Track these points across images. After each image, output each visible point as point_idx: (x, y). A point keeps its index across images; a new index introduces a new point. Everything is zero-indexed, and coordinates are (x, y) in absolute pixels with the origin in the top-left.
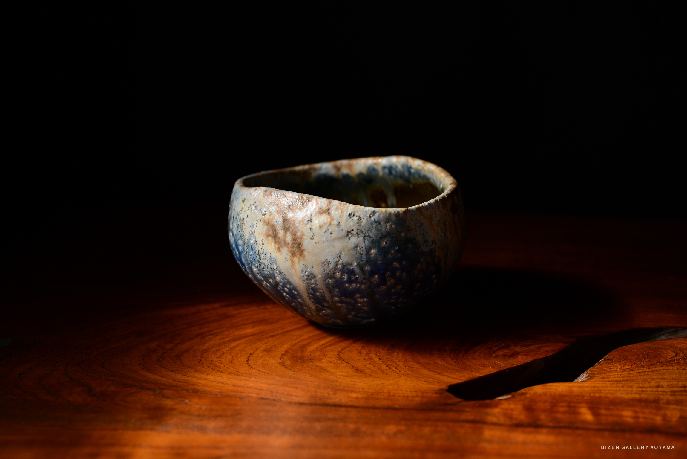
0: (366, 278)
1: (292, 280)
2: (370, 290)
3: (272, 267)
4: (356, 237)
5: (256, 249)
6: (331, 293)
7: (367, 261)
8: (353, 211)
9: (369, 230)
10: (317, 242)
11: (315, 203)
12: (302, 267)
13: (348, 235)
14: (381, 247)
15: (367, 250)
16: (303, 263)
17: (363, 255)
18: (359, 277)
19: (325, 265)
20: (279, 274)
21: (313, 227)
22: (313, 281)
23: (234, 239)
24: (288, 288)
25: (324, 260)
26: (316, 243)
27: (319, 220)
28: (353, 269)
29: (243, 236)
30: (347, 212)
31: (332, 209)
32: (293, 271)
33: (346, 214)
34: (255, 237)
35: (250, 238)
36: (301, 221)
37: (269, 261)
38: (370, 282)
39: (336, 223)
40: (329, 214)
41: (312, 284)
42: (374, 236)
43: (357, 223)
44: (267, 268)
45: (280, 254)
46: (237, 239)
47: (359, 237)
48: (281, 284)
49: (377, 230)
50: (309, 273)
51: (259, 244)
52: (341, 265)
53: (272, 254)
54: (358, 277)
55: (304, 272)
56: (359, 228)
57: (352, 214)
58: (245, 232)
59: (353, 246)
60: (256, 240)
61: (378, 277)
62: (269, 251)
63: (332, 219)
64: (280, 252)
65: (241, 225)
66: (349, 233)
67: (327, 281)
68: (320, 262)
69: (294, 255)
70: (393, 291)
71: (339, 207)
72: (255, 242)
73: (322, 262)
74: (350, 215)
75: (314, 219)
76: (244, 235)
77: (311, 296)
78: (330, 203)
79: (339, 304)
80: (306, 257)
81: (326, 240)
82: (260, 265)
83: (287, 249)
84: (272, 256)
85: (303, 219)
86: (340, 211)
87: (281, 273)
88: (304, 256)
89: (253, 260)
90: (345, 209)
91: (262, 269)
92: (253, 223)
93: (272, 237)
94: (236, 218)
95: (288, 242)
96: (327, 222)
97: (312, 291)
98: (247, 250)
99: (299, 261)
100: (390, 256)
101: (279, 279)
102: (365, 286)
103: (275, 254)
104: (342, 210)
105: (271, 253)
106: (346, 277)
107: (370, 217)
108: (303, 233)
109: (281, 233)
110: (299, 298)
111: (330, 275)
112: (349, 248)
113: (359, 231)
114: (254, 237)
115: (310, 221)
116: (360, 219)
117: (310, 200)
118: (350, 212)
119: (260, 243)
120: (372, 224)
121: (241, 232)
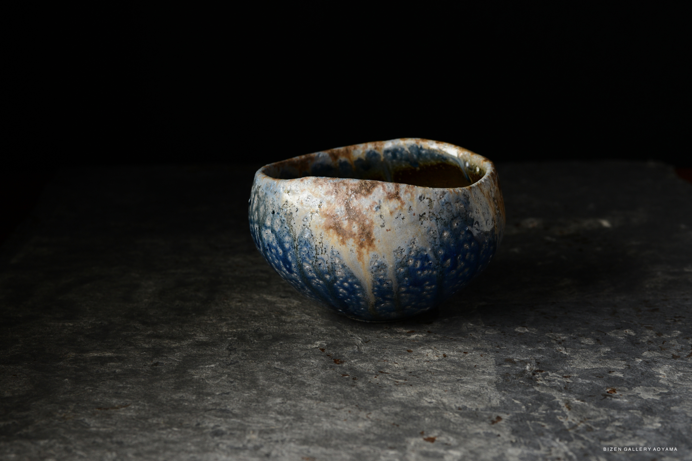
0: (439, 263)
1: (356, 274)
2: (441, 275)
3: (333, 262)
4: (429, 221)
5: (313, 244)
6: (400, 283)
7: (441, 245)
8: (423, 193)
9: (441, 212)
10: (389, 229)
11: (382, 188)
12: (371, 258)
13: (420, 219)
14: (453, 229)
15: (440, 234)
16: (373, 254)
17: (437, 239)
18: (433, 263)
19: (397, 254)
20: (341, 269)
21: (383, 214)
22: (382, 271)
23: (276, 236)
24: (349, 283)
25: (396, 248)
26: (387, 230)
27: (389, 206)
28: (427, 255)
29: (292, 232)
30: (417, 195)
31: (401, 193)
32: (361, 263)
33: (416, 197)
34: (311, 230)
35: (303, 233)
36: (369, 208)
37: (330, 255)
38: (443, 267)
39: (408, 208)
40: (399, 198)
41: (382, 275)
42: (445, 218)
43: (428, 206)
44: (327, 263)
45: (344, 246)
46: (282, 235)
47: (431, 221)
48: (341, 279)
49: (449, 211)
50: (379, 264)
51: (316, 238)
52: (415, 251)
53: (335, 247)
54: (431, 263)
55: (374, 263)
56: (431, 211)
57: (423, 197)
58: (295, 227)
59: (426, 230)
60: (312, 234)
61: (451, 261)
62: (330, 245)
63: (403, 204)
64: (345, 244)
65: (287, 221)
66: (421, 216)
67: (398, 271)
68: (393, 251)
69: (361, 245)
70: (461, 274)
71: (408, 190)
72: (311, 236)
73: (395, 250)
74: (420, 197)
75: (383, 205)
76: (294, 230)
77: (376, 288)
78: (397, 186)
79: (403, 295)
80: (377, 246)
81: (398, 227)
82: (316, 261)
83: (353, 240)
84: (334, 250)
85: (370, 206)
86: (410, 195)
87: (344, 266)
88: (374, 246)
89: (307, 256)
90: (414, 192)
91: (318, 266)
92: (306, 216)
93: (334, 229)
94: (278, 213)
95: (354, 232)
96: (398, 207)
97: (378, 283)
98: (299, 247)
99: (368, 252)
100: (461, 238)
101: (339, 273)
102: (437, 272)
103: (338, 247)
104: (411, 193)
105: (333, 247)
106: (419, 264)
107: (440, 198)
108: (372, 221)
109: (345, 224)
110: (359, 293)
111: (402, 263)
112: (423, 233)
113: (431, 213)
114: (309, 231)
115: (379, 207)
116: (431, 201)
117: (374, 186)
118: (420, 194)
119: (318, 237)
120: (443, 205)
121: (288, 228)
